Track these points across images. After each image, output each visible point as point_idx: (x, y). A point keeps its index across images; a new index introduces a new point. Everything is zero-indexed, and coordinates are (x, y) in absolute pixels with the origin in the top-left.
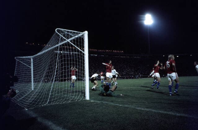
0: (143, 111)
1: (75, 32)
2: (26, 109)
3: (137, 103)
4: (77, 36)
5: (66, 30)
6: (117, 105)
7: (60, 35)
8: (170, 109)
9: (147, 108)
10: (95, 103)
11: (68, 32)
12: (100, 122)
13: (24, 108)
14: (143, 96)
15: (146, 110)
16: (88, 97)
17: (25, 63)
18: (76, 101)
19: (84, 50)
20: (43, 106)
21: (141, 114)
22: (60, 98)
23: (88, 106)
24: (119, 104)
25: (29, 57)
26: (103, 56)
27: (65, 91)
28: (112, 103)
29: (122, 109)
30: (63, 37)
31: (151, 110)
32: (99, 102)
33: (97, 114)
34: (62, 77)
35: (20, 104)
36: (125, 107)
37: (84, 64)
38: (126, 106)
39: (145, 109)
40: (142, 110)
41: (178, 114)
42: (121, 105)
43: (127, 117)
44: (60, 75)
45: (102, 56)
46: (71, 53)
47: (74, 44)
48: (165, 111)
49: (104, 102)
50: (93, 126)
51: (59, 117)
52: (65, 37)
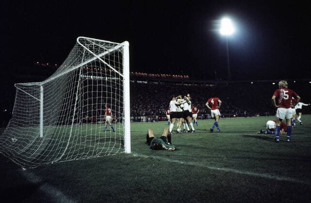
0: (219, 172)
1: (108, 43)
2: (24, 169)
3: (208, 159)
4: (111, 50)
5: (93, 39)
6: (175, 162)
7: (84, 47)
8: (265, 169)
9: (226, 167)
10: (139, 159)
11: (97, 42)
12: (145, 191)
13: (20, 168)
14: (220, 148)
15: (223, 171)
16: (128, 149)
17: (30, 92)
18: (109, 155)
19: (122, 72)
20: (52, 163)
21: (216, 176)
22: (81, 151)
23: (128, 164)
24: (180, 160)
25: (37, 83)
26: (157, 83)
27: (89, 138)
28: (168, 158)
29: (184, 168)
30: (89, 51)
31: (232, 170)
32: (146, 157)
33: (141, 177)
34: (85, 115)
35: (15, 160)
36: (189, 166)
37: (122, 94)
38: (191, 163)
39: (223, 169)
40: (218, 170)
41: (279, 177)
42: (182, 163)
43: (191, 182)
44: (81, 112)
45: (155, 83)
46: (106, 78)
47: (106, 61)
48: (257, 171)
49: (154, 157)
50: (131, 199)
51: (76, 183)
52: (93, 52)
